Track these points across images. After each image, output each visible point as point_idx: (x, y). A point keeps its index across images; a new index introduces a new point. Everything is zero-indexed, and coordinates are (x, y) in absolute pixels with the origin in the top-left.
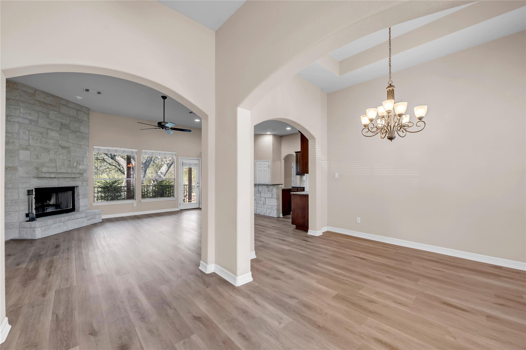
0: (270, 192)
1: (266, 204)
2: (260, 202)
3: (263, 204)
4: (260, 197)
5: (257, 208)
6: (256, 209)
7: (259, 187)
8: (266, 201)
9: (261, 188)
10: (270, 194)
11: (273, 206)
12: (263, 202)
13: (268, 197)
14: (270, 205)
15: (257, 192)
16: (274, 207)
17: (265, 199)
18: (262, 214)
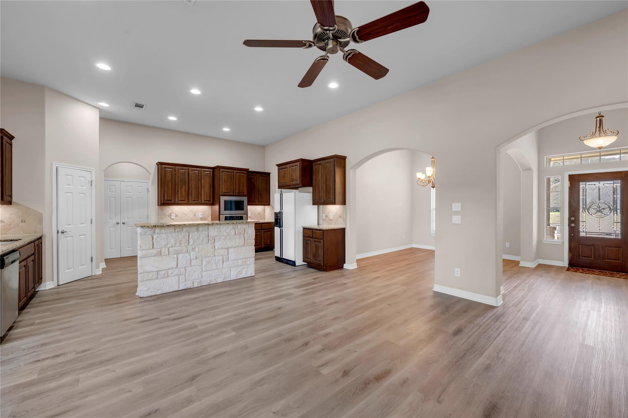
0: (240, 235)
1: (230, 259)
2: (214, 258)
3: (221, 262)
4: (214, 249)
5: (204, 273)
6: (200, 277)
7: (208, 229)
8: (228, 254)
9: (216, 230)
10: (240, 238)
11: (245, 260)
12: (221, 258)
13: (237, 245)
14: (241, 259)
15: (203, 240)
16: (248, 259)
17: (226, 250)
18: (220, 280)
